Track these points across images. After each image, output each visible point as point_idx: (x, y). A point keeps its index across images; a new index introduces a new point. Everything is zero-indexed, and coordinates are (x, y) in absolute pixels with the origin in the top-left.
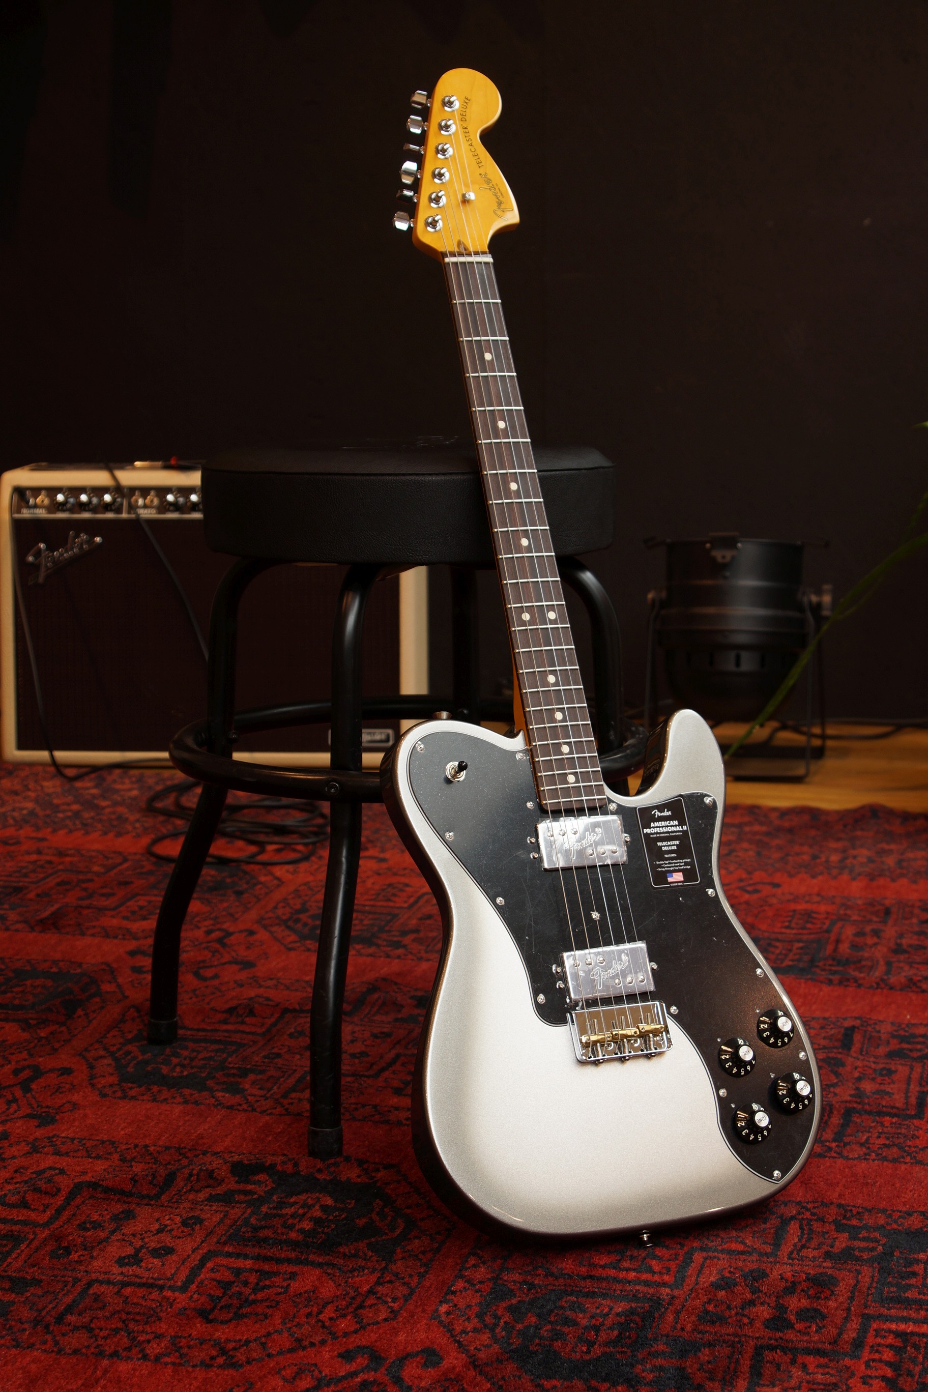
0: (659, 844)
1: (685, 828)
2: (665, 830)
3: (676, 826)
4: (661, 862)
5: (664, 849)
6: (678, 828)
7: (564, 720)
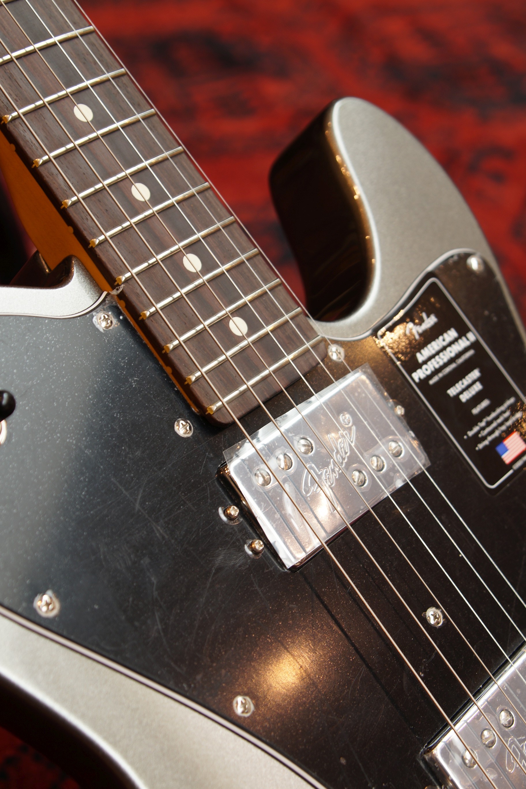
0: (452, 392)
1: (472, 337)
2: (445, 357)
3: (456, 340)
4: (476, 429)
5: (464, 398)
6: (463, 344)
7: (156, 199)
